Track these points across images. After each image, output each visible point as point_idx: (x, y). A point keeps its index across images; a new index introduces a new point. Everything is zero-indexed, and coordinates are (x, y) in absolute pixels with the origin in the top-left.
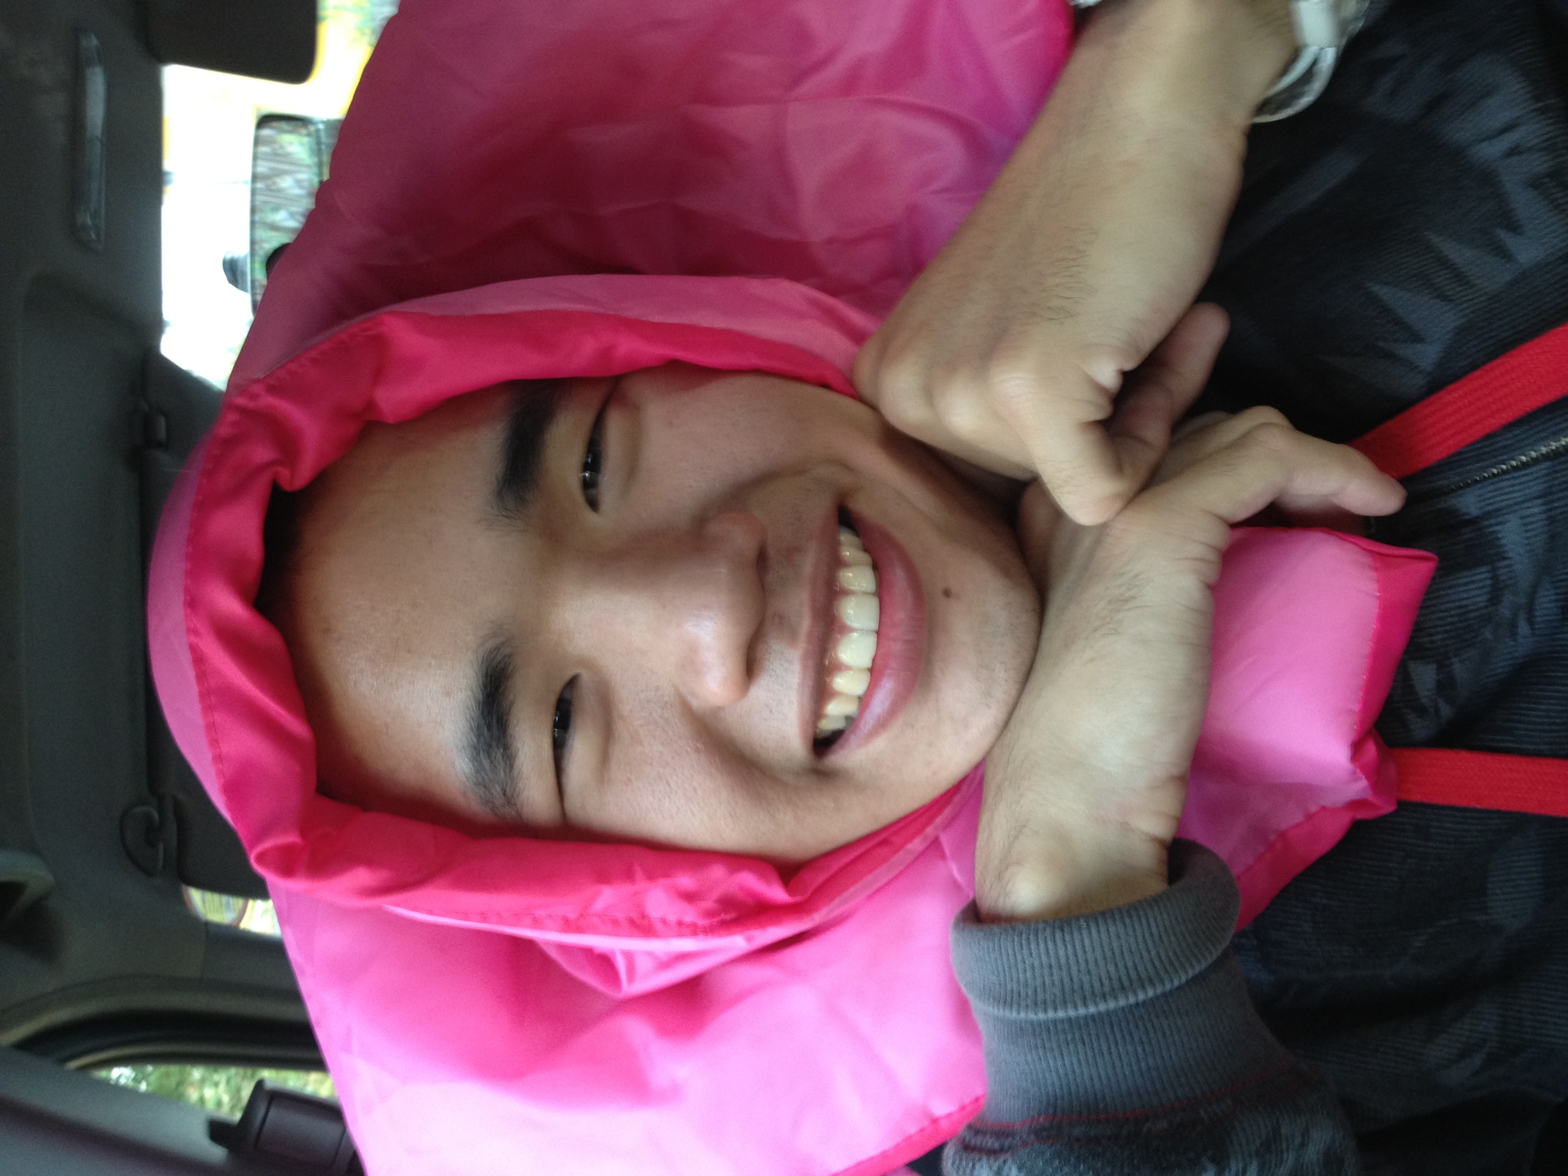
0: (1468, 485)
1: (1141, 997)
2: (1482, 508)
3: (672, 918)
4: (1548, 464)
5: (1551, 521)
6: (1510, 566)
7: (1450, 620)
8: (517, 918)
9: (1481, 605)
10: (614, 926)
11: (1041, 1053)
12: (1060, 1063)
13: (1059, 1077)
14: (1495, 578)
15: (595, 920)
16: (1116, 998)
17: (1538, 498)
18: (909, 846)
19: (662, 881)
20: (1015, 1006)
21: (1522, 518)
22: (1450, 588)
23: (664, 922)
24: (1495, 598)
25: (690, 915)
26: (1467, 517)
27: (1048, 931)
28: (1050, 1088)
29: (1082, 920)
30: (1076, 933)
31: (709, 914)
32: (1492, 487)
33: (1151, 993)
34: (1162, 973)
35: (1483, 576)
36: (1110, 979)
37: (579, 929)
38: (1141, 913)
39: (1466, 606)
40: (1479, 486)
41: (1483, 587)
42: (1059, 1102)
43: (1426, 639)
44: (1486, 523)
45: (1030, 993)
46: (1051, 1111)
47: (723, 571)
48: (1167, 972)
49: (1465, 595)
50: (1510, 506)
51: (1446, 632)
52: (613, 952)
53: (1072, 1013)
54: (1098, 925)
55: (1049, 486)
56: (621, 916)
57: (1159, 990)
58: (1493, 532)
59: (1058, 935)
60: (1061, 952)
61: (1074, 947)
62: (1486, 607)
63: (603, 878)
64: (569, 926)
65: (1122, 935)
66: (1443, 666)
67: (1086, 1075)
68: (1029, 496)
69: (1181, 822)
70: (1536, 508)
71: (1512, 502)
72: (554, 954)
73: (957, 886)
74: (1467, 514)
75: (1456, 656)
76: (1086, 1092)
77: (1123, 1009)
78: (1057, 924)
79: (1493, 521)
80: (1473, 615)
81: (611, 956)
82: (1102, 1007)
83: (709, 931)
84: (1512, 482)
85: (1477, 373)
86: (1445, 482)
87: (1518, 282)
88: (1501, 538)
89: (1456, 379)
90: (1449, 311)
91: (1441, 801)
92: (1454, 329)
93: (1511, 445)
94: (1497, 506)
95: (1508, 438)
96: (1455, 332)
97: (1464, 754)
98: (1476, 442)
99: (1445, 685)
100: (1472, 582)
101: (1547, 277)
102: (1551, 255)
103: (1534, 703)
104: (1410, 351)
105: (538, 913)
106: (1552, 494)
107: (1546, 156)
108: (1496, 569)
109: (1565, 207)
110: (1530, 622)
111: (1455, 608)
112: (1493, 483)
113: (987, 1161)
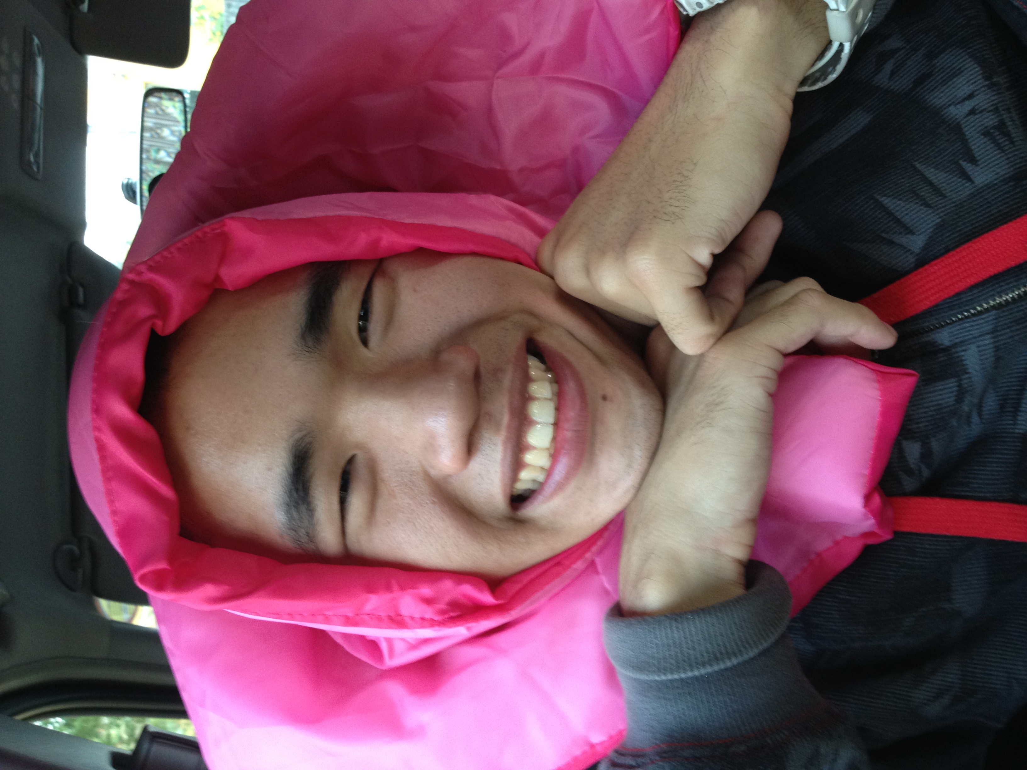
0: (942, 326)
2: (951, 341)
3: (417, 615)
4: (994, 312)
5: (997, 349)
6: (970, 378)
7: (931, 413)
8: (313, 616)
9: (951, 404)
14: (960, 386)
15: (366, 617)
17: (988, 334)
18: (575, 566)
19: (411, 591)
20: (647, 673)
21: (978, 347)
22: (931, 392)
23: (412, 618)
24: (960, 398)
25: (429, 613)
26: (942, 347)
27: (667, 622)
29: (689, 615)
30: (685, 623)
31: (442, 612)
32: (958, 327)
35: (951, 385)
37: (355, 624)
38: (728, 609)
39: (940, 404)
40: (950, 326)
41: (951, 392)
43: (915, 426)
44: (954, 350)
47: (452, 385)
49: (940, 397)
50: (970, 339)
51: (927, 421)
52: (378, 638)
55: (666, 330)
58: (959, 357)
59: (674, 624)
60: (676, 635)
61: (684, 632)
62: (954, 405)
63: (371, 589)
64: (349, 621)
66: (925, 443)
68: (654, 335)
69: (754, 549)
70: (988, 340)
71: (971, 336)
72: (340, 641)
73: (607, 592)
74: (942, 344)
75: (934, 437)
77: (716, 672)
78: (673, 617)
79: (960, 349)
80: (944, 411)
81: (376, 640)
83: (441, 624)
85: (951, 254)
86: (927, 324)
87: (974, 196)
88: (964, 360)
89: (936, 258)
90: (930, 214)
91: (923, 531)
92: (934, 225)
93: (971, 300)
94: (962, 339)
95: (970, 296)
96: (935, 227)
97: (938, 500)
98: (950, 298)
99: (926, 455)
100: (945, 389)
101: (994, 192)
102: (997, 179)
103: (983, 466)
104: (903, 240)
105: (328, 613)
106: (998, 331)
107: (993, 115)
108: (961, 380)
109: (1006, 148)
110: (980, 415)
111: (933, 406)
112: (959, 325)
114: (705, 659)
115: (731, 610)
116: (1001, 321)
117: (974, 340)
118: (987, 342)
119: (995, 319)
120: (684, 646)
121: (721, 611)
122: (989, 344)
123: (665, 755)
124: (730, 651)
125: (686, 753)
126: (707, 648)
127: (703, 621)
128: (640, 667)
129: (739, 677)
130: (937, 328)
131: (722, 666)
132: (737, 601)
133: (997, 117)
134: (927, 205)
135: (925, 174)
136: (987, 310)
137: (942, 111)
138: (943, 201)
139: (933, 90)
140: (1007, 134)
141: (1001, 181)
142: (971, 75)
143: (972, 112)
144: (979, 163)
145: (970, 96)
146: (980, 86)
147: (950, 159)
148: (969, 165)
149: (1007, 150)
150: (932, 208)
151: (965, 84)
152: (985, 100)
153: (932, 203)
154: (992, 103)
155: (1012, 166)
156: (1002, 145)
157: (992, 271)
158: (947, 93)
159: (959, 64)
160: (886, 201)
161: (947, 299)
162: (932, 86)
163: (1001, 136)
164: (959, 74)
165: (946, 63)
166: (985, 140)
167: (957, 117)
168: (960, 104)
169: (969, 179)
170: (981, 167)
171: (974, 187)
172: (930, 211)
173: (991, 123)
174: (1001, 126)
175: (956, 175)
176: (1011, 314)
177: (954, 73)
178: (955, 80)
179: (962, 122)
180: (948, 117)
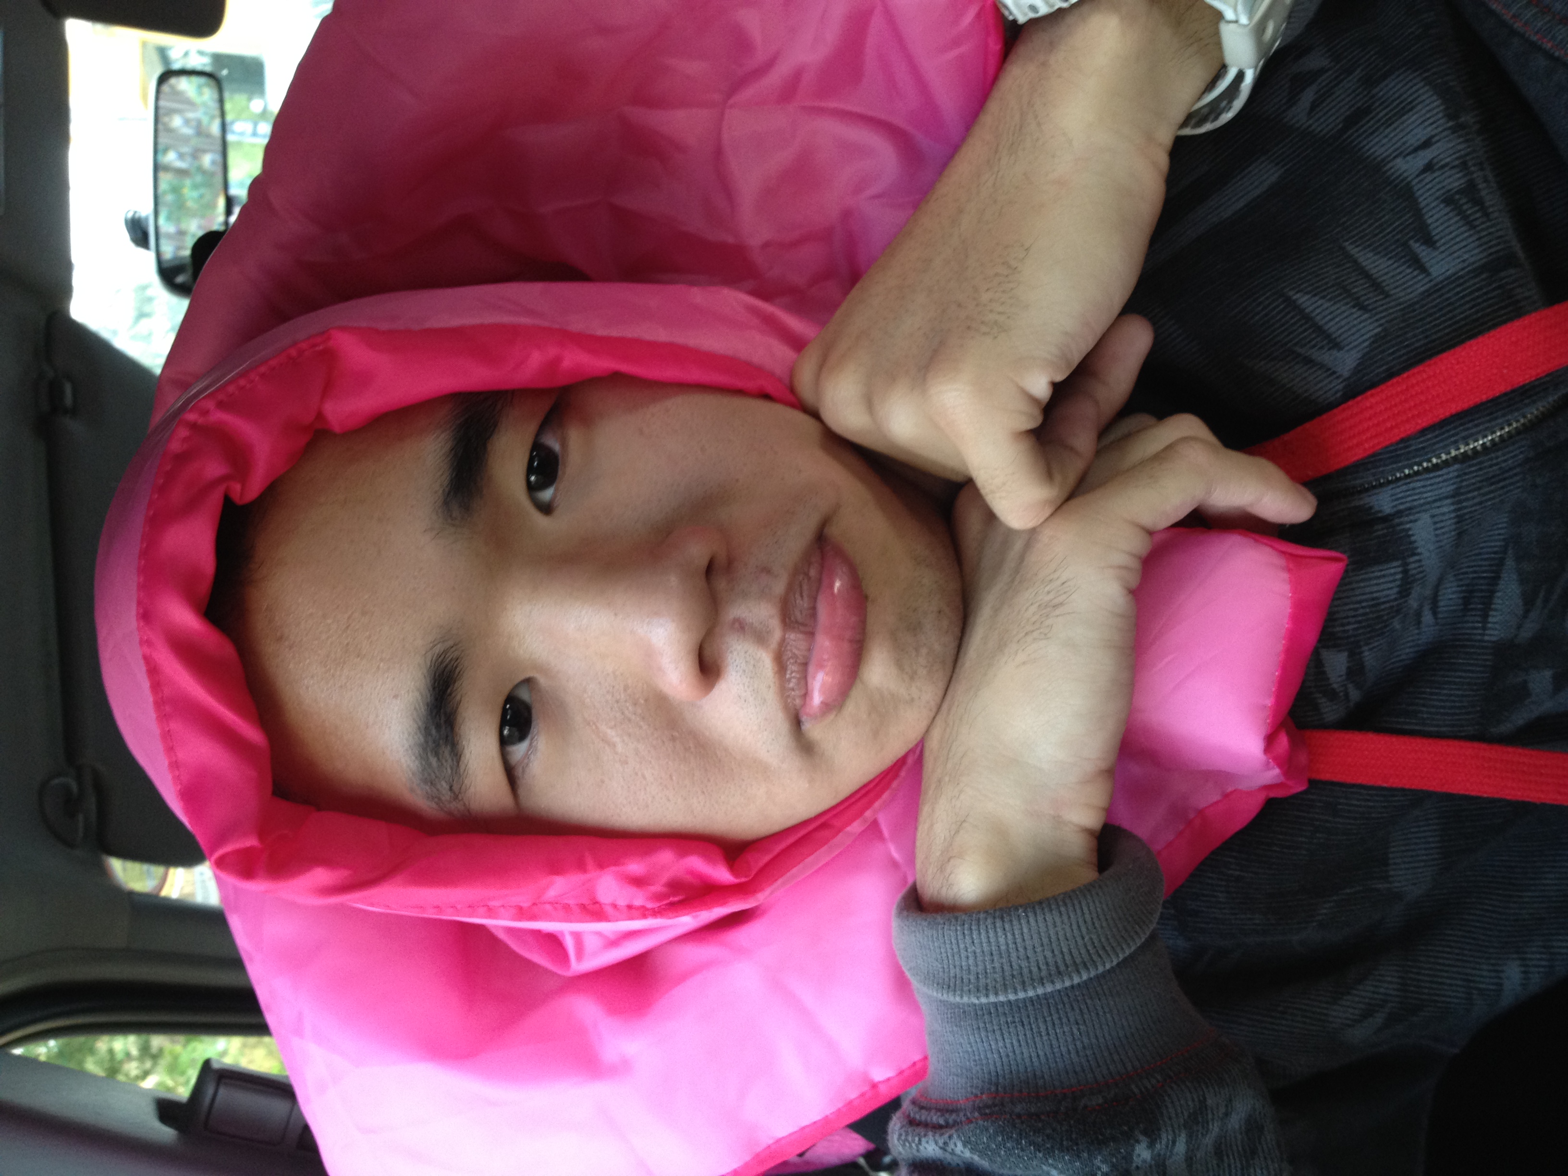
0: (1381, 485)
1: (1076, 980)
2: (1395, 506)
3: (622, 902)
4: (1456, 466)
5: (1460, 519)
6: (1420, 561)
7: (1361, 611)
8: (472, 908)
9: (1393, 597)
10: (567, 912)
11: (983, 1034)
12: (1001, 1044)
13: (1001, 1057)
14: (1405, 572)
15: (548, 907)
16: (1053, 982)
17: (1447, 498)
19: (613, 868)
20: (958, 992)
21: (1433, 516)
23: (615, 906)
24: (1404, 591)
25: (639, 899)
26: (1380, 515)
27: (989, 921)
28: (992, 1067)
29: (1020, 911)
30: (1015, 922)
31: (658, 897)
32: (1404, 488)
33: (1085, 977)
34: (1095, 958)
35: (1392, 571)
36: (1047, 964)
37: (533, 918)
38: (1076, 902)
39: (1377, 598)
40: (1391, 486)
41: (1395, 581)
42: (1001, 1080)
43: (1338, 629)
44: (1397, 521)
45: (972, 978)
46: (993, 1089)
48: (1100, 956)
49: (1375, 588)
50: (1422, 505)
51: (1359, 622)
52: (562, 933)
53: (1012, 997)
54: (1035, 914)
56: (572, 902)
57: (1093, 974)
58: (1404, 530)
59: (999, 924)
60: (1002, 940)
61: (1013, 934)
62: (1396, 599)
63: (556, 868)
64: (522, 913)
65: (1059, 923)
66: (1354, 653)
67: (1026, 1055)
70: (1447, 507)
71: (1422, 501)
72: (502, 936)
73: (895, 864)
74: (1380, 511)
75: (1367, 644)
76: (1026, 1071)
77: (1059, 991)
78: (998, 913)
80: (1383, 607)
81: (559, 935)
82: (1040, 991)
83: (655, 913)
84: (1422, 483)
85: (1394, 380)
86: (1358, 482)
87: (1430, 295)
88: (1413, 535)
89: (1373, 386)
90: (1366, 320)
91: (1349, 780)
92: (1372, 336)
93: (1423, 448)
94: (1408, 505)
95: (1421, 442)
96: (1372, 339)
97: (1371, 736)
98: (1391, 445)
99: (1355, 671)
100: (1384, 576)
101: (1458, 289)
102: (1463, 269)
103: (1436, 688)
104: (1327, 357)
105: (492, 904)
106: (1462, 494)
107: (1458, 173)
108: (1407, 564)
109: (1477, 223)
110: (1435, 613)
111: (1366, 600)
112: (1406, 484)
113: (933, 1136)
114: (1044, 973)
115: (1080, 903)
116: (1465, 480)
117: (1428, 506)
118: (1445, 510)
119: (1457, 477)
120: (1014, 955)
121: (1065, 905)
122: (1449, 512)
123: (987, 1111)
124: (1078, 961)
125: (1018, 1109)
126: (1045, 957)
127: (1040, 918)
128: (950, 985)
129: (1091, 998)
130: (1374, 487)
131: (1068, 984)
132: (1087, 889)
133: (1464, 176)
134: (1363, 308)
135: (1361, 260)
136: (1446, 464)
137: (1385, 165)
138: (1384, 302)
139: (1372, 134)
140: (1478, 202)
141: (1469, 272)
142: (1429, 111)
143: (1429, 167)
144: (1438, 244)
145: (1426, 144)
146: (1440, 129)
147: (1397, 237)
148: (1423, 247)
149: (1478, 226)
151: (1419, 125)
152: (1448, 150)
153: (1368, 305)
154: (1457, 155)
155: (1485, 250)
156: (1472, 218)
157: (1454, 408)
158: (1392, 138)
159: (1411, 95)
160: (1303, 300)
161: (1387, 447)
162: (1370, 127)
163: (1470, 205)
164: (1411, 109)
165: (1391, 93)
166: (1448, 209)
167: (1405, 175)
168: (1413, 155)
169: (1423, 269)
171: (1431, 281)
172: (1366, 316)
173: (1456, 184)
174: (1470, 189)
175: (1405, 263)
176: (1480, 469)
177: (1403, 108)
178: (1405, 117)
179: (1414, 183)
180: (1393, 174)
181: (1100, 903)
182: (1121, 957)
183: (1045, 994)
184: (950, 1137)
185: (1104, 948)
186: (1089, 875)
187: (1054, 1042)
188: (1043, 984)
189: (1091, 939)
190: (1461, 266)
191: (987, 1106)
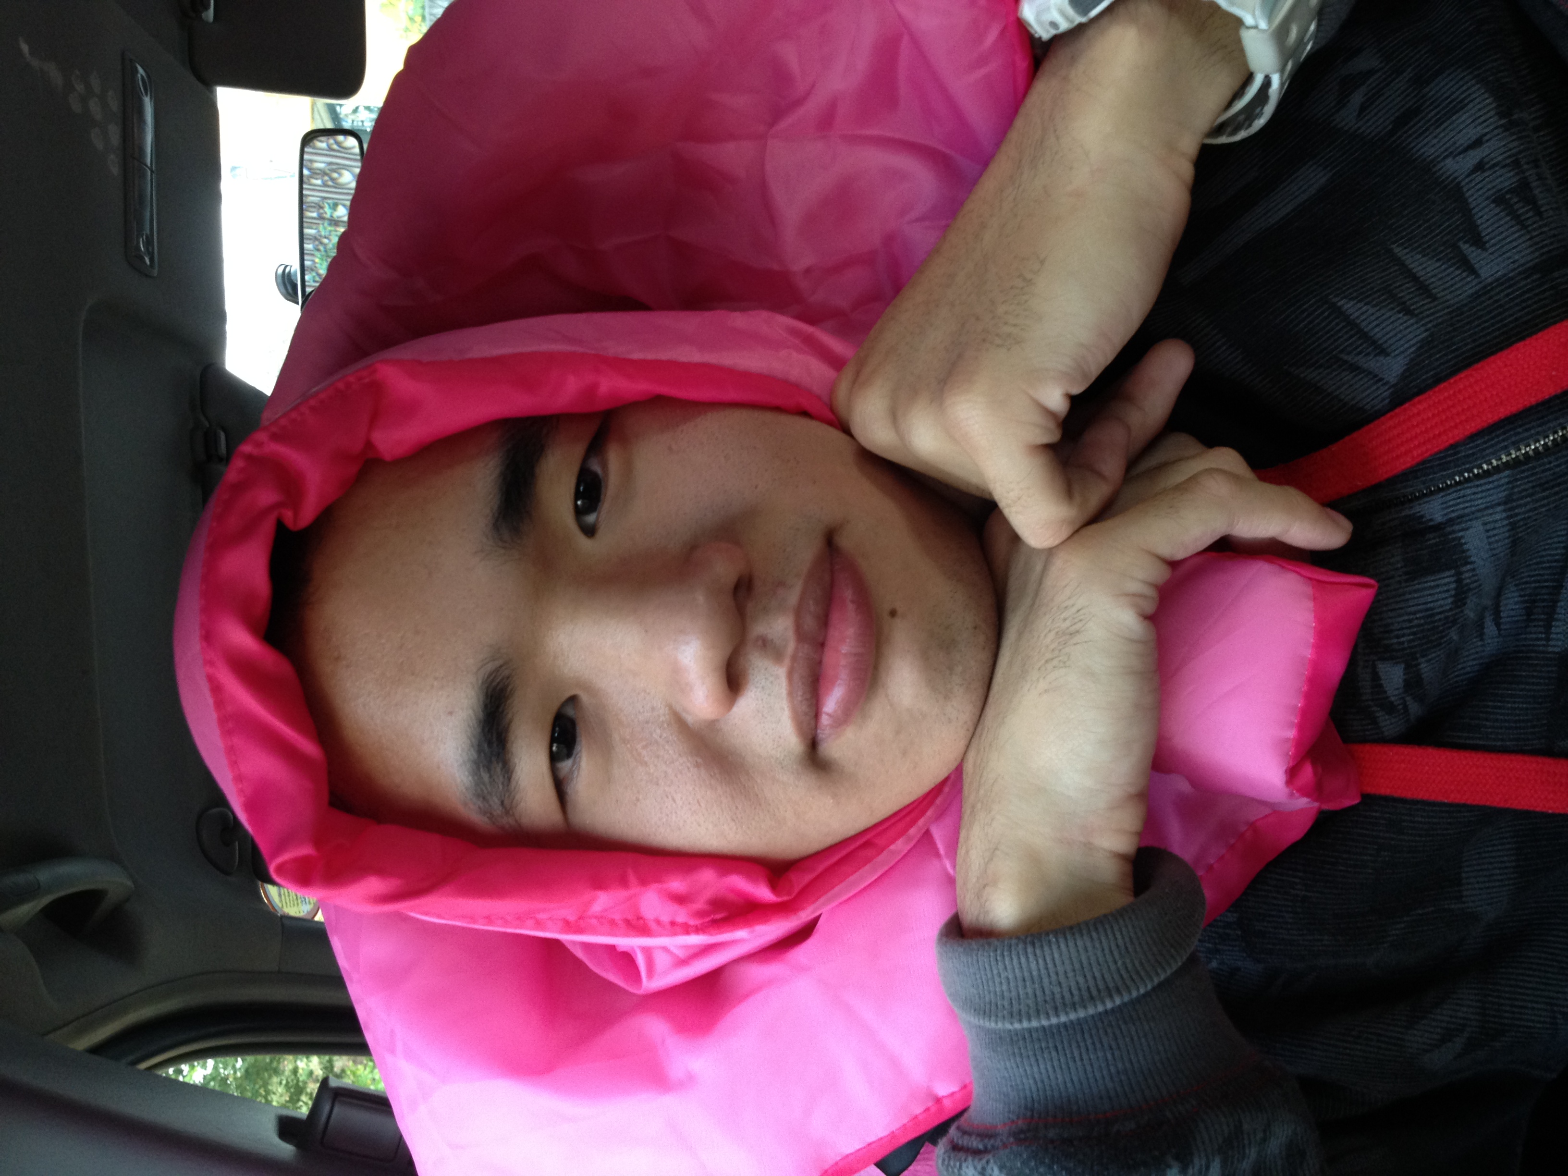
0: (1432, 493)
1: (1109, 1005)
2: (1444, 515)
3: (665, 918)
4: (1507, 473)
5: (1513, 526)
6: (1474, 570)
7: (1416, 622)
9: (1445, 608)
10: (613, 927)
11: (1018, 1059)
12: (1035, 1069)
13: (1036, 1082)
14: (1459, 581)
16: (1085, 1007)
17: (1499, 504)
19: (655, 885)
20: (993, 1018)
21: (1485, 524)
22: (1416, 591)
23: (658, 922)
24: (1460, 600)
25: (682, 916)
26: (1431, 524)
27: (1021, 946)
28: (1028, 1093)
29: (1051, 936)
30: (1046, 948)
31: (700, 914)
32: (1454, 495)
33: (1118, 1001)
34: (1129, 982)
35: (1447, 580)
36: (1079, 989)
38: (1107, 926)
39: (1430, 609)
40: (1442, 494)
41: (1448, 591)
42: (1036, 1105)
43: (1395, 641)
44: (1449, 529)
45: (1006, 1003)
46: (1029, 1114)
48: (1133, 980)
49: (1430, 599)
50: (1473, 513)
51: (1414, 634)
52: (632, 950)
53: (1045, 1023)
54: (1066, 939)
56: (618, 917)
57: (1126, 998)
58: (1454, 539)
59: (1030, 950)
60: (1033, 965)
61: (1045, 960)
62: (1451, 610)
63: (597, 884)
65: (1090, 949)
66: (1411, 666)
67: (1060, 1080)
70: (1499, 515)
71: (1474, 508)
74: (1431, 521)
75: (1423, 656)
76: (1059, 1097)
77: (1093, 1016)
78: (1029, 939)
79: (1457, 528)
80: (1437, 618)
81: (629, 952)
82: (1073, 1016)
84: (1474, 490)
85: (1442, 385)
86: (1410, 490)
87: (1480, 296)
88: (1465, 543)
89: (1420, 392)
90: (1412, 325)
91: (1408, 795)
92: (1417, 343)
93: (1473, 454)
94: (1459, 513)
95: (1471, 448)
96: (1419, 345)
97: (1431, 750)
98: (1440, 452)
99: (1413, 683)
100: (1438, 586)
101: (1510, 291)
102: (1512, 271)
104: (1373, 364)
106: (1514, 501)
107: (1510, 171)
108: (1461, 573)
109: (1529, 222)
110: (1497, 623)
111: (1420, 611)
112: (1456, 491)
113: (973, 1161)
114: (1076, 998)
115: (1112, 927)
116: (1517, 486)
117: (1479, 514)
118: (1498, 517)
119: (1508, 483)
120: (1046, 981)
121: (1096, 929)
122: (1501, 519)
123: (1022, 1136)
124: (1111, 985)
125: (1052, 1134)
126: (1077, 983)
127: (1071, 944)
128: (985, 1010)
129: (1125, 1023)
130: (1425, 495)
131: (1100, 1008)
132: (1121, 913)
133: (1517, 174)
134: (1409, 312)
135: (1407, 262)
136: (1497, 470)
137: (1435, 166)
138: (1432, 305)
139: (1420, 135)
140: (1532, 202)
141: (1520, 273)
142: (1480, 110)
143: (1480, 167)
144: (1487, 245)
145: (1478, 143)
146: (1492, 127)
147: (1445, 239)
148: (1473, 248)
149: (1529, 226)
150: (1416, 315)
151: (1470, 124)
152: (1499, 148)
153: (1414, 309)
154: (1508, 154)
155: (1536, 250)
156: (1523, 218)
157: (1503, 412)
158: (1441, 139)
159: (1463, 93)
160: (1348, 306)
161: (1437, 453)
162: (1421, 127)
163: (1521, 204)
164: (1462, 108)
165: (1442, 91)
166: (1497, 210)
167: (1456, 174)
168: (1462, 156)
169: (1473, 271)
170: (1490, 251)
171: (1480, 283)
172: (1412, 321)
173: (1507, 184)
174: (1523, 189)
175: (1454, 264)
176: (1532, 475)
177: (1455, 106)
178: (1454, 118)
179: (1463, 184)
180: (1442, 175)
181: (1133, 927)
182: (1156, 981)
183: (1078, 1019)
184: (988, 1162)
185: (1138, 973)
186: (1123, 899)
187: (1088, 1068)
188: (1075, 1010)
189: (1124, 963)
190: (1512, 266)
191: (1022, 1131)
